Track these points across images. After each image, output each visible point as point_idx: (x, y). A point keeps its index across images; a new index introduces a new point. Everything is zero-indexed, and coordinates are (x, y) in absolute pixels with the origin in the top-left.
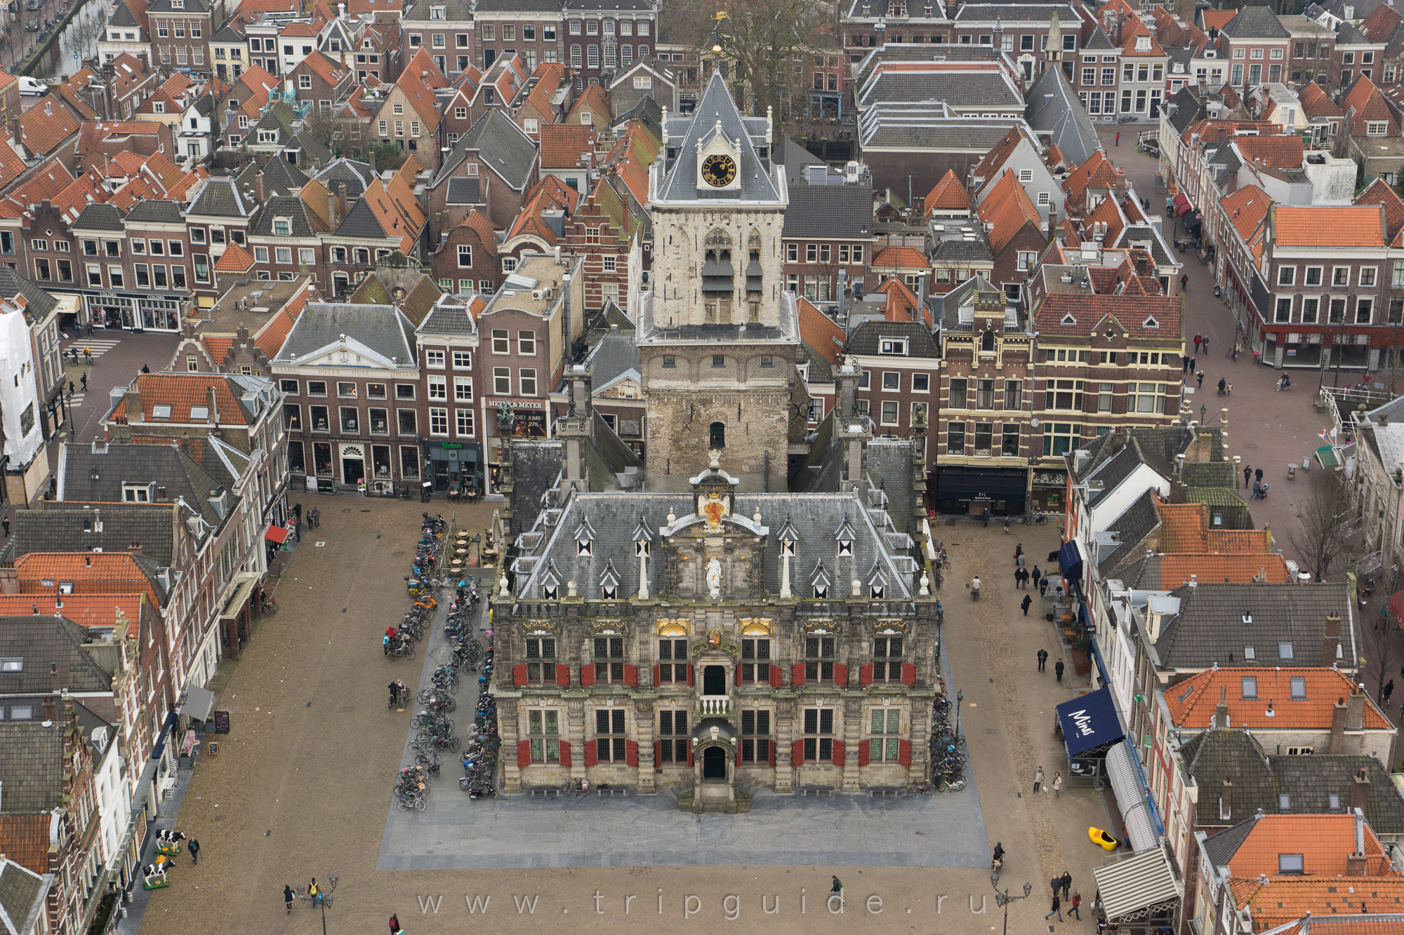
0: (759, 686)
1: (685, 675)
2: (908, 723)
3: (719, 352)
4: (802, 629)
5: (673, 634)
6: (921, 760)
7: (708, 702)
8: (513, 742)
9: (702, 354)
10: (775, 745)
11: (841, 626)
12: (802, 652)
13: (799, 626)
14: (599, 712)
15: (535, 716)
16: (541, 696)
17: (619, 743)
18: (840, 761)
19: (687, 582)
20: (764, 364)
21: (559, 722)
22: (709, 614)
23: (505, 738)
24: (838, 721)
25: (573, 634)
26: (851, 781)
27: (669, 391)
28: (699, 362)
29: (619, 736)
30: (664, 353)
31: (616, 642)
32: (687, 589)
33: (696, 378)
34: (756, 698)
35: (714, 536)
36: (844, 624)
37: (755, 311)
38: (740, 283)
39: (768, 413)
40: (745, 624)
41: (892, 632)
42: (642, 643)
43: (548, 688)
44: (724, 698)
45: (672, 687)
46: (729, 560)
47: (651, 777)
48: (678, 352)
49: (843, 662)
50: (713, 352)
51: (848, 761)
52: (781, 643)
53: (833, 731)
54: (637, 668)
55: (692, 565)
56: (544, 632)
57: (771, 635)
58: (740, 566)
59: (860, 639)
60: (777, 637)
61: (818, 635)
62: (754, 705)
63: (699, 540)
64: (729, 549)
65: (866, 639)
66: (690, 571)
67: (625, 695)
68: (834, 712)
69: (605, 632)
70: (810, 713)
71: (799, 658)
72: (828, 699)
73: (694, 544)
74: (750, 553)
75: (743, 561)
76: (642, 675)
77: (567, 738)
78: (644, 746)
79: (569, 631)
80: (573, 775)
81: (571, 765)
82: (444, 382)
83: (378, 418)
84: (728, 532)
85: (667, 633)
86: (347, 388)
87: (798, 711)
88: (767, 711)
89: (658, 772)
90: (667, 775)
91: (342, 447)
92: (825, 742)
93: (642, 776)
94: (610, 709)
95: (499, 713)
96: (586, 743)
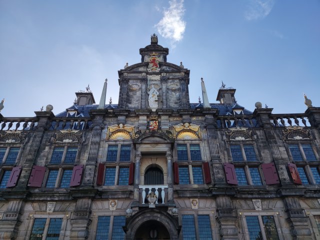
0: (196, 186)
4: (225, 138)
5: (120, 139)
11: (256, 134)
12: (229, 156)
13: (222, 135)
14: (36, 220)
19: (134, 104)
25: (37, 139)
31: (72, 150)
34: (194, 200)
35: (155, 73)
36: (258, 132)
40: (178, 130)
41: (301, 138)
42: (93, 143)
44: (163, 187)
46: (164, 87)
49: (268, 163)
52: (210, 144)
55: (138, 93)
56: (13, 141)
57: (200, 139)
58: (171, 94)
59: (276, 142)
60: (206, 142)
61: (239, 141)
62: (193, 207)
63: (144, 74)
64: (164, 80)
65: (281, 144)
66: (137, 97)
67: (67, 198)
68: (276, 219)
69: (64, 141)
70: (253, 220)
71: (227, 161)
72: (266, 202)
73: (140, 77)
74: (178, 84)
75: (175, 91)
76: (87, 172)
79: (34, 138)
84: (163, 70)
85: (115, 138)
87: (239, 218)
88: (208, 216)
94: (48, 217)
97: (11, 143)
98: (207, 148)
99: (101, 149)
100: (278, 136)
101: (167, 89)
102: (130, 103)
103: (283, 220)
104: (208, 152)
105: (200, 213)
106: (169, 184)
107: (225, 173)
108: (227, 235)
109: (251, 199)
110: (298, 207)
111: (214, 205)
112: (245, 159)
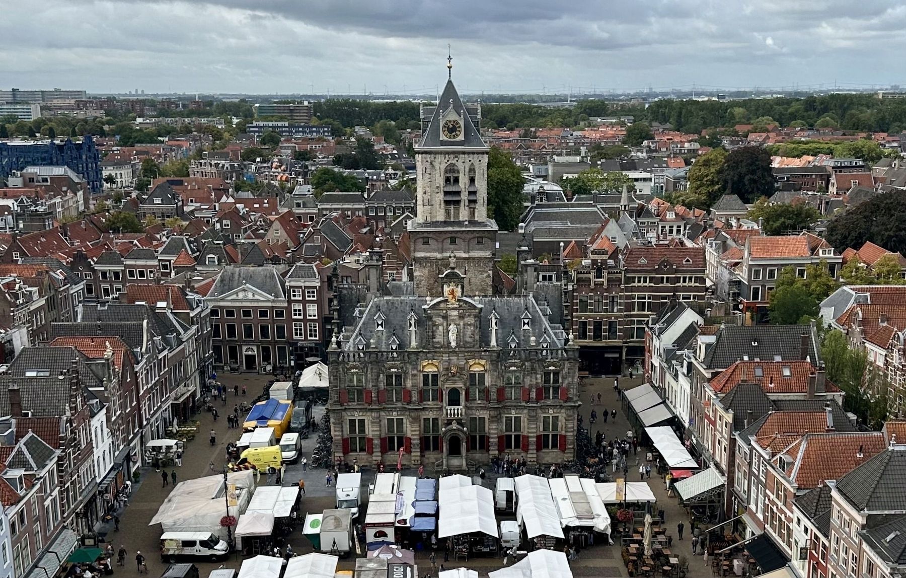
0: (479, 402)
1: (438, 396)
2: (564, 424)
3: (453, 235)
4: (503, 367)
5: (431, 370)
6: (571, 446)
7: (451, 410)
8: (340, 437)
9: (444, 236)
10: (488, 438)
12: (503, 381)
13: (501, 365)
14: (389, 420)
15: (352, 422)
16: (355, 409)
17: (400, 439)
18: (526, 449)
19: (439, 339)
20: (479, 243)
21: (366, 426)
22: (451, 358)
23: (336, 435)
24: (524, 423)
25: (374, 371)
26: (532, 460)
27: (426, 258)
28: (443, 242)
29: (400, 434)
30: (423, 236)
31: (398, 377)
32: (438, 343)
33: (442, 251)
34: (477, 409)
35: (454, 309)
36: (526, 364)
37: (472, 214)
38: (464, 197)
39: (482, 272)
40: (471, 364)
41: (554, 368)
42: (412, 375)
43: (359, 405)
44: (460, 407)
45: (430, 403)
46: (462, 324)
47: (418, 458)
48: (430, 235)
49: (527, 387)
50: (450, 235)
51: (530, 447)
52: (491, 375)
53: (522, 430)
54: (410, 392)
55: (441, 328)
56: (357, 370)
57: (485, 371)
58: (468, 329)
59: (535, 372)
60: (489, 372)
61: (512, 370)
62: (476, 414)
63: (445, 311)
65: (539, 373)
66: (440, 332)
68: (522, 419)
69: (392, 370)
70: (509, 420)
71: (501, 385)
72: (518, 410)
73: (442, 314)
75: (470, 325)
76: (413, 395)
77: (371, 436)
78: (414, 440)
79: (372, 369)
80: (374, 458)
81: (373, 452)
82: (301, 308)
83: (264, 330)
84: (460, 306)
85: (427, 370)
86: (247, 313)
87: (501, 418)
88: (484, 418)
89: (422, 456)
90: (428, 458)
91: (244, 348)
92: (517, 437)
93: (413, 458)
94: (395, 418)
95: (332, 420)
96: (381, 439)
97: (356, 372)
98: (489, 377)
99: (418, 378)
101: (464, 325)
102: (435, 338)
103: (525, 420)
104: (489, 380)
105: (480, 416)
106: (464, 405)
107: (498, 395)
108: (493, 428)
109: (510, 409)
110: (535, 413)
111: (488, 413)
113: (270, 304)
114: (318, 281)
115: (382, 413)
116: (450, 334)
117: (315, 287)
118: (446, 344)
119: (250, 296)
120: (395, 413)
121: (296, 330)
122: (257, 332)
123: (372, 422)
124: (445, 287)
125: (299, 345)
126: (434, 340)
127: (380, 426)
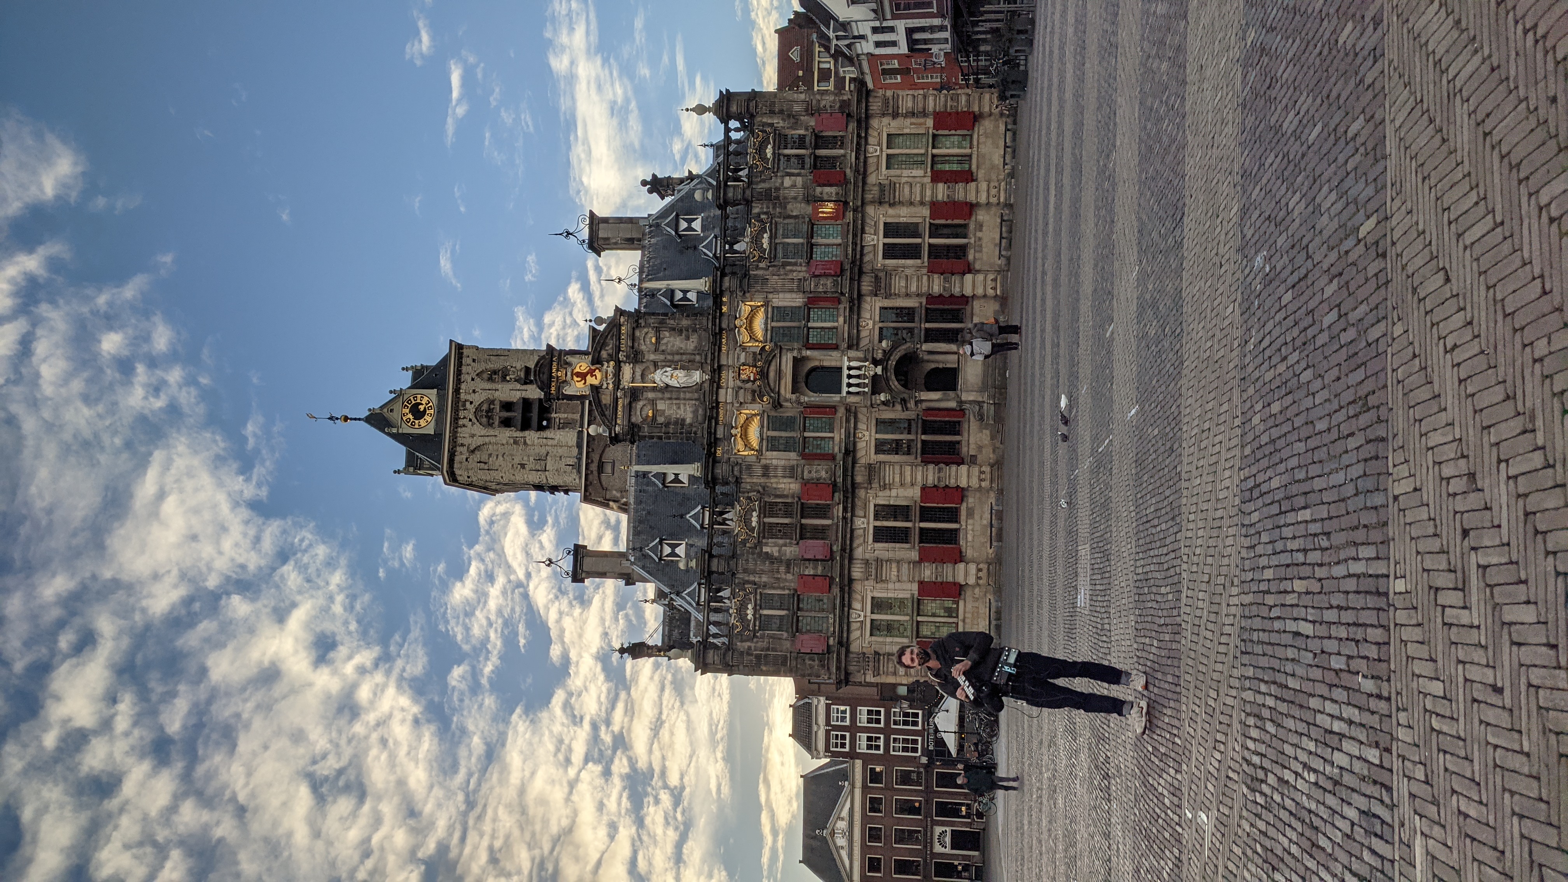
0: (841, 319)
1: (822, 417)
2: (908, 121)
4: (761, 265)
5: (757, 432)
6: (965, 99)
7: (849, 385)
10: (931, 298)
11: (759, 214)
12: (795, 264)
13: (757, 268)
14: (876, 540)
15: (875, 628)
17: (926, 514)
18: (966, 209)
19: (686, 412)
21: (890, 595)
24: (903, 215)
25: (751, 566)
26: (993, 192)
29: (916, 513)
31: (770, 509)
32: (695, 412)
34: (857, 326)
36: (756, 211)
38: (531, 392)
40: (747, 337)
41: (770, 147)
42: (765, 475)
43: (834, 608)
44: (846, 363)
45: (837, 436)
46: (654, 357)
47: (975, 470)
48: (596, 458)
49: (809, 209)
51: (961, 197)
52: (775, 291)
53: (920, 220)
54: (807, 483)
55: (661, 406)
56: (750, 606)
57: (766, 304)
58: (666, 344)
59: (777, 189)
60: (770, 296)
61: (770, 244)
62: (870, 326)
63: (619, 394)
64: (636, 357)
65: (779, 181)
66: (670, 408)
67: (850, 500)
68: (889, 220)
69: (754, 524)
70: (890, 252)
71: (804, 269)
72: (867, 228)
73: (627, 401)
74: (646, 330)
75: (658, 339)
76: (814, 475)
77: (915, 587)
78: (925, 477)
79: (745, 571)
80: (972, 581)
81: (955, 584)
82: (864, 736)
83: (908, 808)
84: (611, 358)
85: (755, 443)
86: (873, 835)
87: (884, 269)
88: (881, 308)
89: (973, 460)
90: (980, 448)
91: (938, 848)
92: (935, 231)
93: (974, 482)
94: (873, 523)
95: (870, 678)
96: (921, 560)
97: (754, 608)
98: (781, 295)
99: (775, 462)
100: (764, 181)
101: (656, 350)
102: (684, 420)
103: (891, 211)
104: (788, 295)
105: (877, 318)
106: (843, 354)
107: (826, 275)
108: (907, 287)
109: (862, 247)
110: (876, 188)
111: (868, 299)
112: (801, 240)
113: (858, 793)
114: (815, 701)
115: (859, 553)
116: (674, 383)
117: (828, 707)
118: (696, 395)
119: (842, 825)
120: (859, 523)
121: (905, 749)
122: (909, 821)
123: (879, 579)
124: (568, 391)
125: (931, 748)
126: (688, 421)
127: (889, 561)
